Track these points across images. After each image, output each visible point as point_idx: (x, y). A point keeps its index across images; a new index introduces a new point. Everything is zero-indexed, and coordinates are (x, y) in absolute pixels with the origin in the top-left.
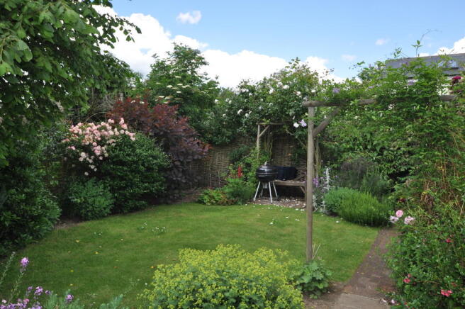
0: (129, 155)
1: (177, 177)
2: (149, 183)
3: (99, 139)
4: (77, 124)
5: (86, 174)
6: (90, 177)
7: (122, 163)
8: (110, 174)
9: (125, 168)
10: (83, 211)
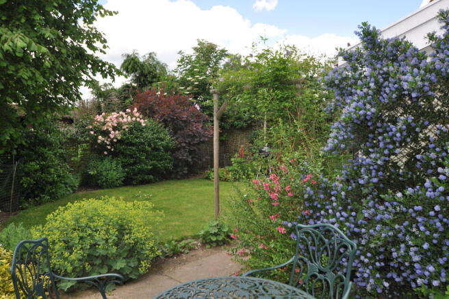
0: (137, 138)
1: (183, 156)
2: (157, 161)
3: (116, 125)
4: (101, 114)
5: (106, 153)
6: (108, 155)
7: (132, 144)
8: (123, 153)
9: (134, 148)
10: (99, 181)
